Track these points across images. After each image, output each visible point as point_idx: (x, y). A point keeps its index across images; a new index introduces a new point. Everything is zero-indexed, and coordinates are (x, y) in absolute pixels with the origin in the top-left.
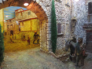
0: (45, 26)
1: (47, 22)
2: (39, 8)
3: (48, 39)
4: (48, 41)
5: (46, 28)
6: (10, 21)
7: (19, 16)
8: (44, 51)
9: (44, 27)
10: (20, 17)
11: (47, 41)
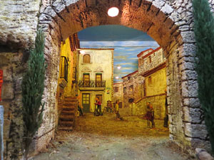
0: (176, 60)
1: (180, 45)
2: (148, 10)
3: (187, 102)
4: (189, 106)
5: (178, 65)
6: (129, 78)
7: (145, 64)
8: (179, 144)
9: (173, 63)
10: (147, 67)
11: (186, 109)
